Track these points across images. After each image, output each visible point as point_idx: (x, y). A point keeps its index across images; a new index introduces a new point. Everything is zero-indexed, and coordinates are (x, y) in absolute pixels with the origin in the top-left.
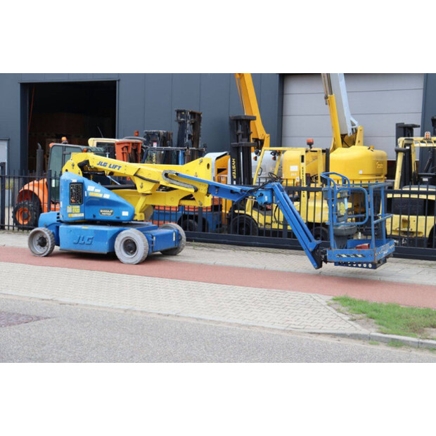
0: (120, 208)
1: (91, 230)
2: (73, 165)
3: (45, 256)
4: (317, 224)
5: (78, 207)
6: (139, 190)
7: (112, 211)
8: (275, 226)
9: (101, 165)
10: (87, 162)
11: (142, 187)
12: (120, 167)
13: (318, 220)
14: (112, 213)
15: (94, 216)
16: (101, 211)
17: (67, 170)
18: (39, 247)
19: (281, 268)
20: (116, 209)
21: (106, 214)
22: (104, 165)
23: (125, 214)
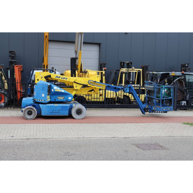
0: (68, 96)
1: (60, 106)
2: (42, 77)
3: (33, 119)
4: (109, 99)
5: (49, 96)
6: (75, 88)
7: (63, 97)
8: (93, 100)
9: (57, 77)
10: (50, 76)
11: (76, 87)
12: (67, 78)
13: (109, 97)
14: (64, 98)
15: (55, 100)
16: (58, 98)
17: (38, 80)
18: (28, 115)
19: (131, 115)
20: (66, 96)
21: (61, 98)
22: (59, 78)
23: (70, 98)
